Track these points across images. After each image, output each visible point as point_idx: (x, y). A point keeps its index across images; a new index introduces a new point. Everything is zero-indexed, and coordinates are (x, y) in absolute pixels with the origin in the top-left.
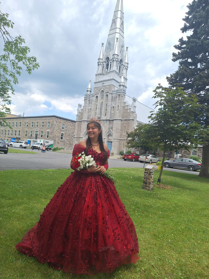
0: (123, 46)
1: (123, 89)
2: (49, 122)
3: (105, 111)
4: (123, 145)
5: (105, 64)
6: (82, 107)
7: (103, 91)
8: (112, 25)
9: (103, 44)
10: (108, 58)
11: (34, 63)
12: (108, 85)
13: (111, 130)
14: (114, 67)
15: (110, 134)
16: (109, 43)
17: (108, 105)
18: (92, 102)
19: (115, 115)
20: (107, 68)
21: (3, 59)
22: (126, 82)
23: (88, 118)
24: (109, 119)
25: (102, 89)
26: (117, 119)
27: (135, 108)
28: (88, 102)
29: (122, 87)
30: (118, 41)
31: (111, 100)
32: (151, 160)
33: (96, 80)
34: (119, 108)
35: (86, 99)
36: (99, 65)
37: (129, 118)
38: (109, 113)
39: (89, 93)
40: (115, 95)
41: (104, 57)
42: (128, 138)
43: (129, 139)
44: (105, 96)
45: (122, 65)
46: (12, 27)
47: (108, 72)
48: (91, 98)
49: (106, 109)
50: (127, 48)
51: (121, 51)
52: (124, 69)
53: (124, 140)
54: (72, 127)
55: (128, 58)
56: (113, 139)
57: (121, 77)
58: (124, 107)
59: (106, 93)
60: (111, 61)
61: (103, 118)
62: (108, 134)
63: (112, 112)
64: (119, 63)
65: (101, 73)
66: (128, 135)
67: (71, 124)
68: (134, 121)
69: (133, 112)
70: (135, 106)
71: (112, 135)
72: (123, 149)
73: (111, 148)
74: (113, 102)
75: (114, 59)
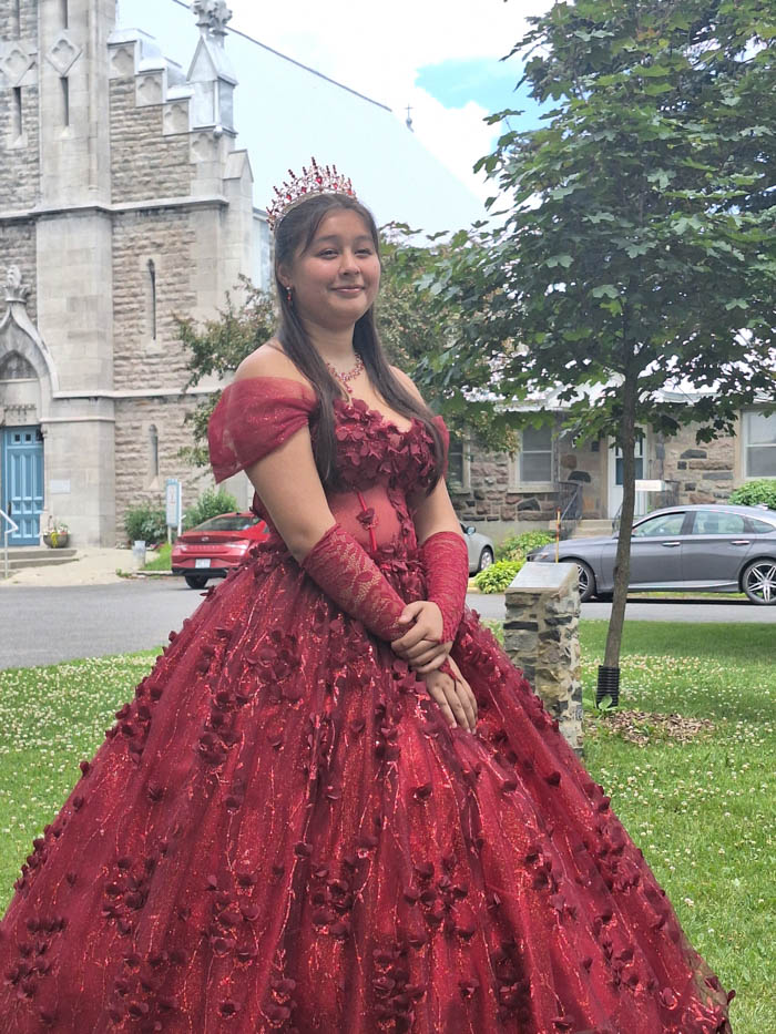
4: (148, 453)
13: (20, 317)
15: (17, 355)
19: (45, 168)
26: (62, 205)
27: (225, 90)
34: (77, 100)
37: (184, 189)
43: (211, 384)
53: (156, 405)
56: (46, 399)
58: (122, 88)
63: (12, 143)
68: (231, 216)
69: (217, 137)
70: (220, 80)
71: (34, 361)
72: (155, 485)
73: (41, 491)
74: (14, 45)
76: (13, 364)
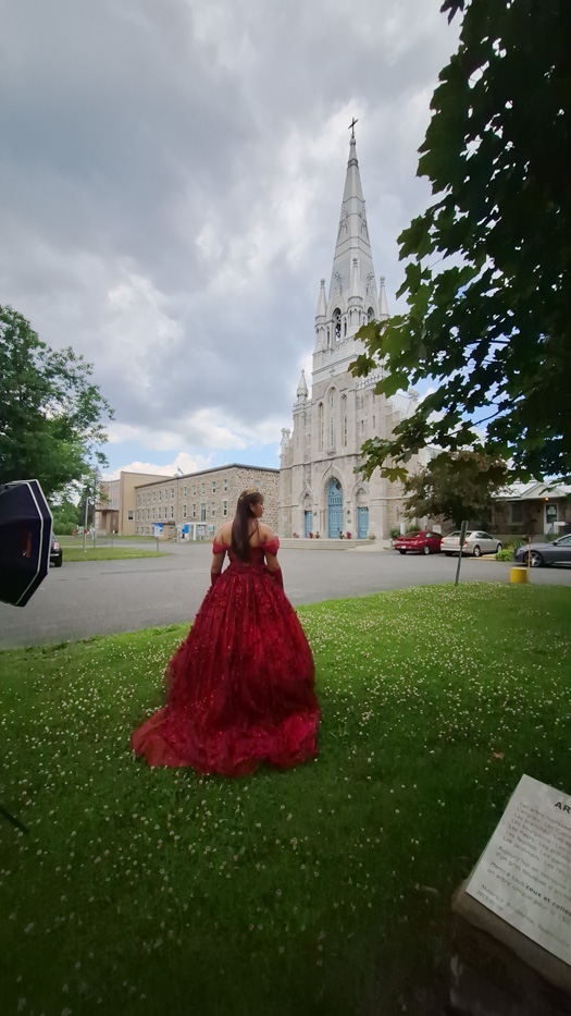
0: (371, 277)
2: (226, 481)
3: (344, 435)
4: (395, 514)
5: (332, 327)
6: (291, 435)
7: (333, 388)
8: (340, 234)
9: (323, 282)
10: (338, 311)
14: (354, 326)
15: (362, 489)
16: (338, 275)
17: (348, 419)
18: (310, 420)
20: (339, 333)
23: (306, 457)
24: (354, 452)
25: (332, 385)
28: (301, 419)
30: (358, 266)
31: (354, 406)
32: (477, 546)
33: (316, 367)
34: (377, 422)
35: (297, 415)
36: (318, 331)
38: (354, 438)
39: (302, 398)
40: (363, 392)
41: (328, 311)
42: (405, 493)
44: (339, 401)
47: (342, 342)
48: (307, 411)
49: (346, 430)
50: (382, 279)
51: (369, 288)
53: (397, 501)
56: (369, 500)
58: (389, 417)
59: (341, 391)
60: (346, 316)
61: (340, 452)
62: (356, 490)
63: (361, 434)
65: (325, 348)
66: (407, 484)
71: (366, 490)
72: (397, 523)
73: (367, 524)
74: (361, 410)
75: (353, 309)
76: (361, 491)
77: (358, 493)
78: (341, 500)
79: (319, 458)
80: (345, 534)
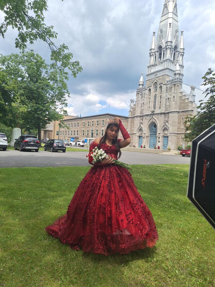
0: (177, 31)
1: (178, 78)
2: (103, 121)
3: (160, 104)
4: (181, 140)
5: (157, 54)
6: (134, 102)
8: (163, 11)
9: (154, 33)
10: (160, 47)
11: (78, 67)
12: (161, 75)
13: (167, 124)
14: (168, 55)
15: (166, 128)
16: (161, 30)
17: (162, 96)
18: (144, 96)
19: (171, 107)
20: (160, 58)
21: (52, 68)
22: (182, 69)
23: (141, 113)
24: (164, 112)
25: (155, 81)
26: (172, 111)
27: (194, 97)
28: (140, 96)
29: (177, 76)
30: (171, 26)
31: (165, 91)
33: (149, 72)
34: (175, 99)
35: (139, 93)
36: (150, 56)
37: (188, 109)
38: (164, 106)
39: (141, 87)
40: (170, 85)
41: (156, 46)
42: (186, 131)
43: (188, 132)
44: (158, 89)
45: (177, 51)
46: (56, 37)
47: (161, 62)
48: (143, 92)
49: (160, 102)
50: (182, 32)
51: (176, 37)
52: (179, 55)
53: (182, 134)
54: (125, 123)
55: (183, 43)
56: (169, 133)
57: (176, 65)
58: (181, 97)
59: (159, 84)
60: (164, 49)
61: (157, 111)
62: (163, 128)
63: (168, 104)
64: (174, 50)
65: (153, 64)
66: (186, 128)
67: (125, 120)
68: (193, 112)
69: (192, 102)
70: (193, 95)
71: (168, 129)
72: (181, 143)
73: (168, 143)
74: (168, 93)
75: (168, 47)
76: (165, 129)
77: (164, 130)
78: (156, 132)
79: (147, 114)
80: (157, 147)
